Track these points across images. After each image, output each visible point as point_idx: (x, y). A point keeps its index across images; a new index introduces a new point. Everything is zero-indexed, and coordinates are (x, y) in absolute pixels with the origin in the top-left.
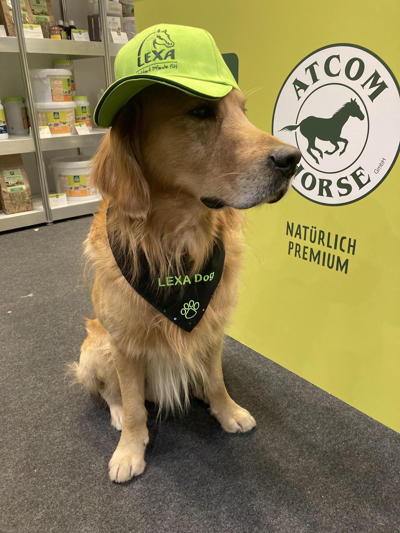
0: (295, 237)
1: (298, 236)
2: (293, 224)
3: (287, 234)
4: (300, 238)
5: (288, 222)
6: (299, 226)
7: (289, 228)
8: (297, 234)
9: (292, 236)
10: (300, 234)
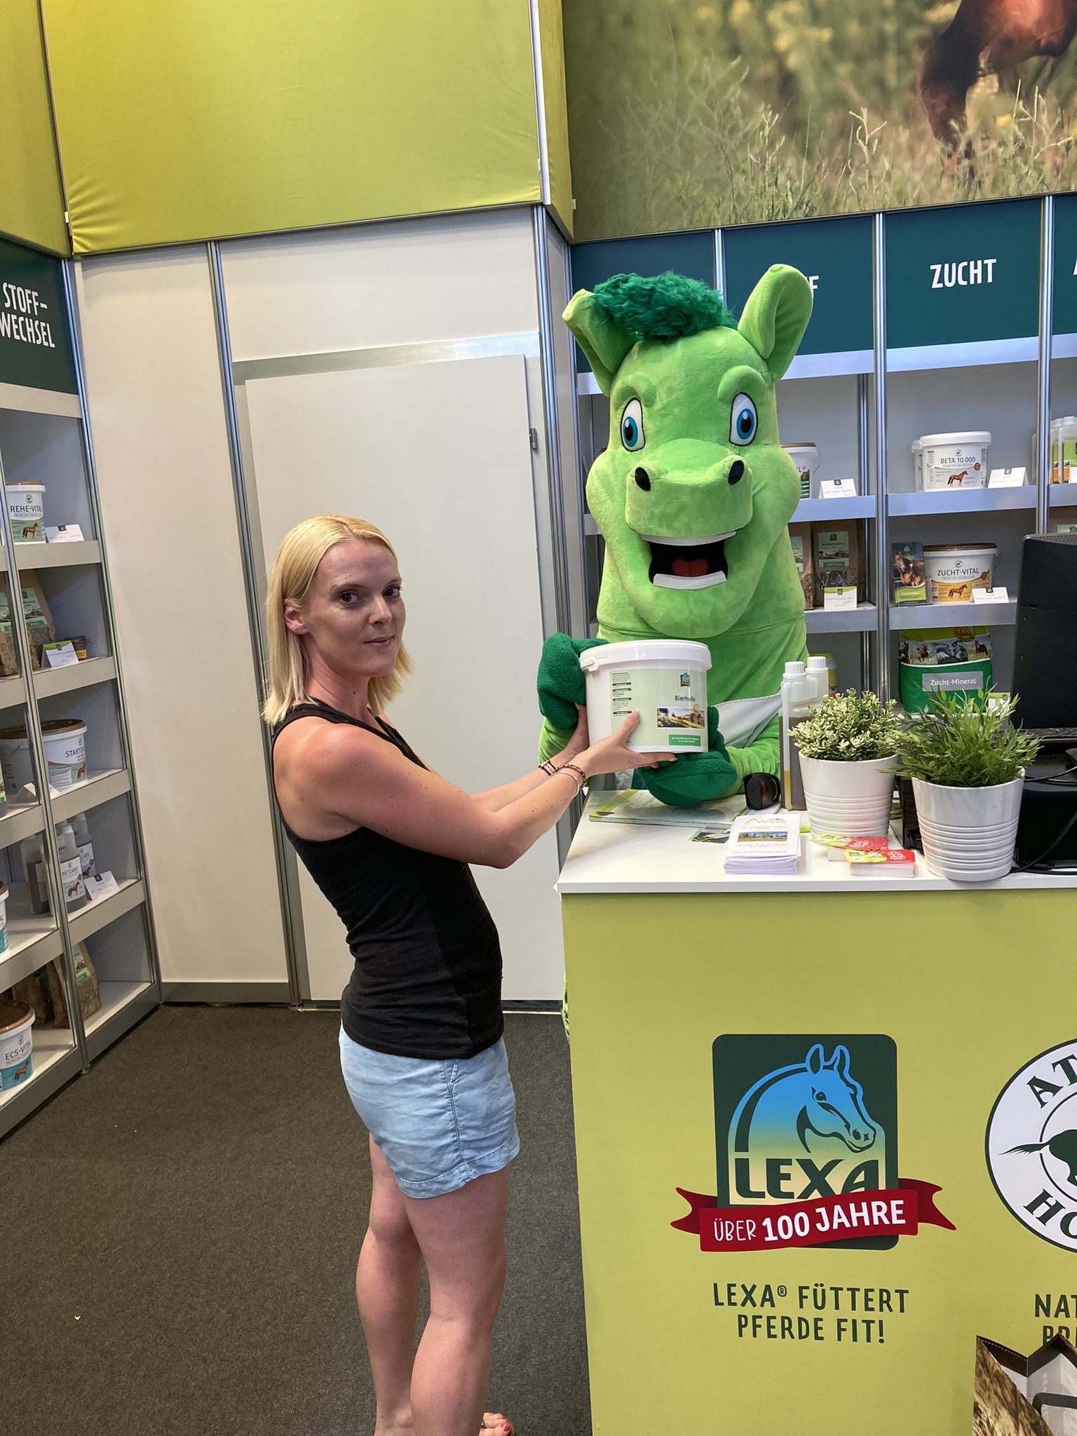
0: (1056, 1316)
1: (1062, 1314)
2: (1048, 1297)
3: (1037, 1315)
4: (1067, 1316)
5: (1037, 1296)
6: (1063, 1298)
7: (1042, 1305)
8: (1059, 1310)
9: (1048, 1315)
10: (1066, 1310)
